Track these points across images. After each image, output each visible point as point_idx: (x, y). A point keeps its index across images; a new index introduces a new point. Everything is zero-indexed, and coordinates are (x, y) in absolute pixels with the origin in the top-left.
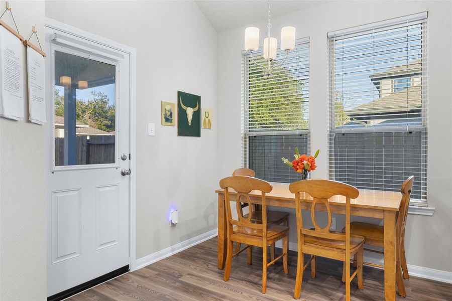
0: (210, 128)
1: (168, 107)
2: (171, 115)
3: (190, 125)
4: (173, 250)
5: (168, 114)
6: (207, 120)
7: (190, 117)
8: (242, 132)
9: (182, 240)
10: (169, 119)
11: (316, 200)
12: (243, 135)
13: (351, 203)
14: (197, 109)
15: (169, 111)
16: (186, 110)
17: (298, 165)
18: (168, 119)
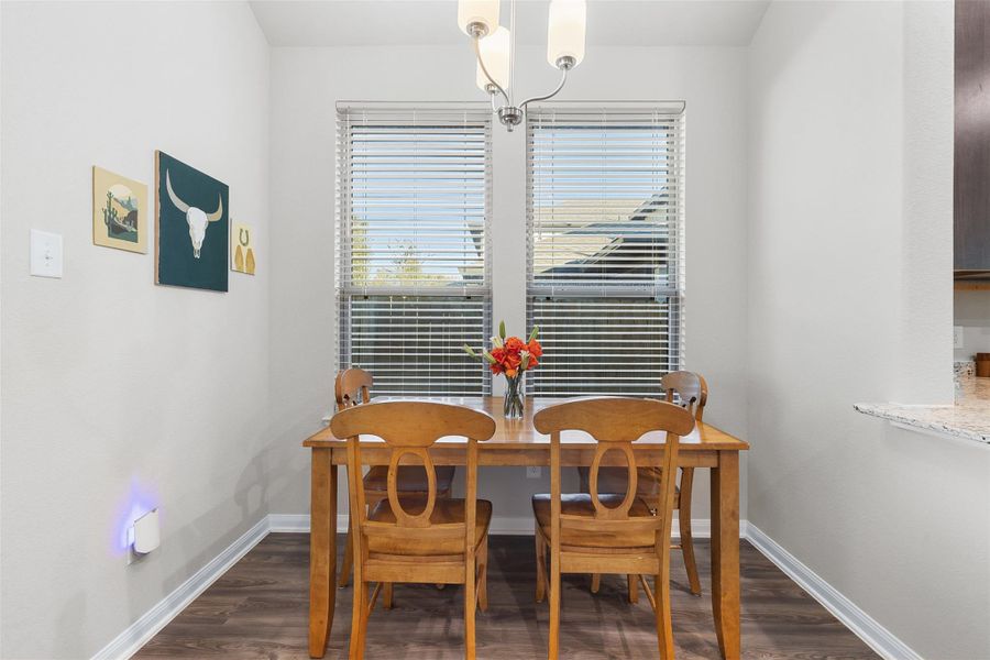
0: (251, 274)
1: (120, 192)
2: (133, 217)
3: (197, 256)
4: (137, 636)
5: (123, 213)
6: (244, 250)
7: (198, 236)
8: (337, 286)
9: (168, 587)
10: (125, 230)
11: (607, 446)
12: (337, 293)
13: (681, 442)
14: (217, 216)
15: (127, 205)
16: (185, 214)
17: (506, 360)
18: (121, 228)
